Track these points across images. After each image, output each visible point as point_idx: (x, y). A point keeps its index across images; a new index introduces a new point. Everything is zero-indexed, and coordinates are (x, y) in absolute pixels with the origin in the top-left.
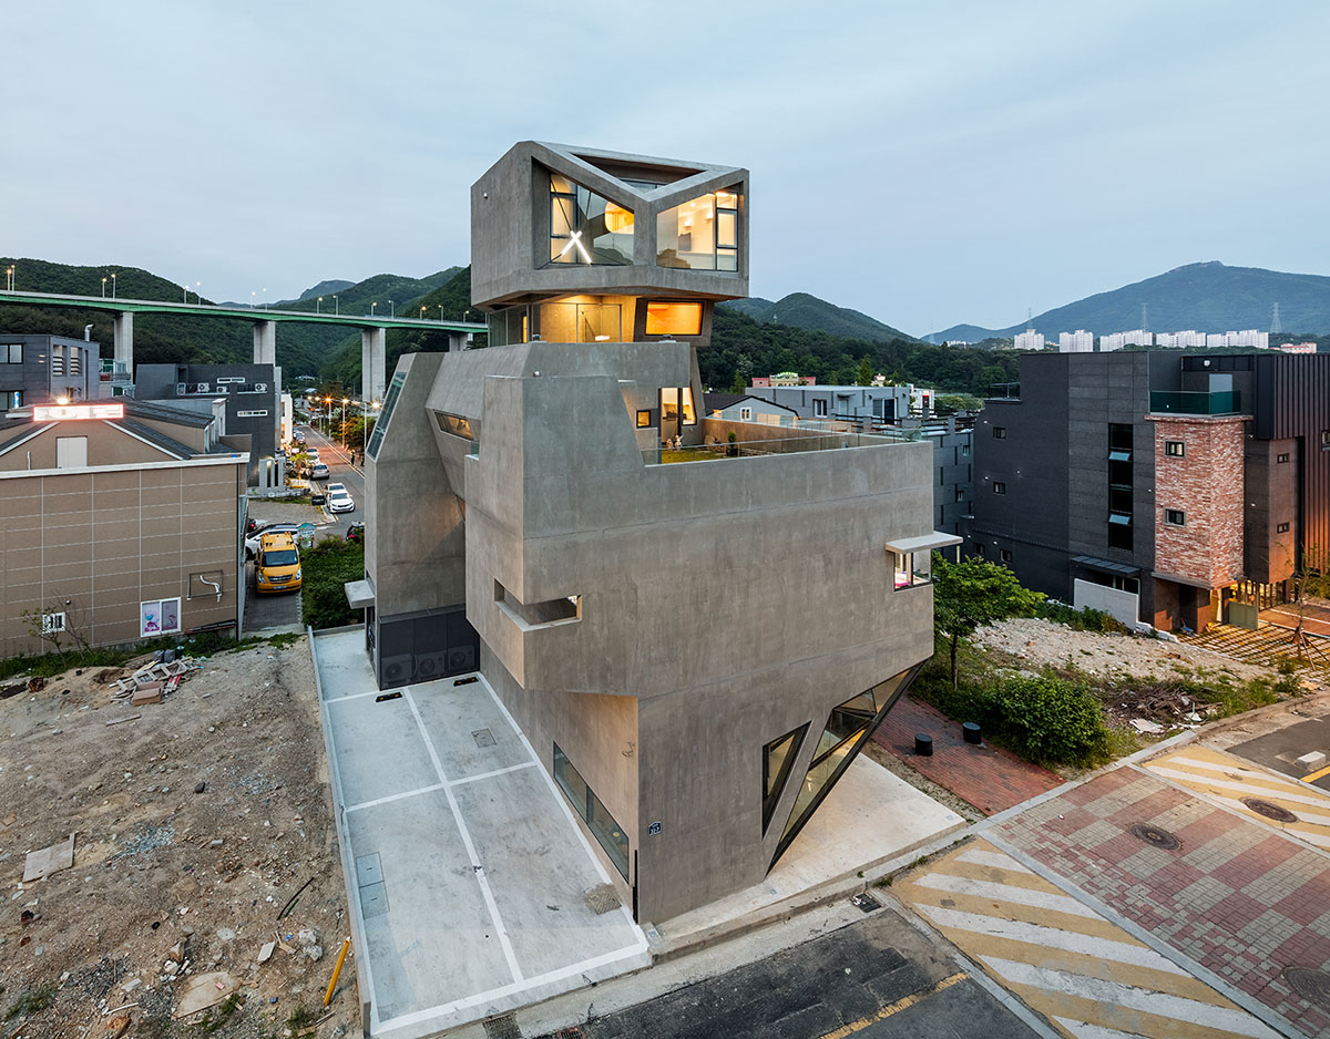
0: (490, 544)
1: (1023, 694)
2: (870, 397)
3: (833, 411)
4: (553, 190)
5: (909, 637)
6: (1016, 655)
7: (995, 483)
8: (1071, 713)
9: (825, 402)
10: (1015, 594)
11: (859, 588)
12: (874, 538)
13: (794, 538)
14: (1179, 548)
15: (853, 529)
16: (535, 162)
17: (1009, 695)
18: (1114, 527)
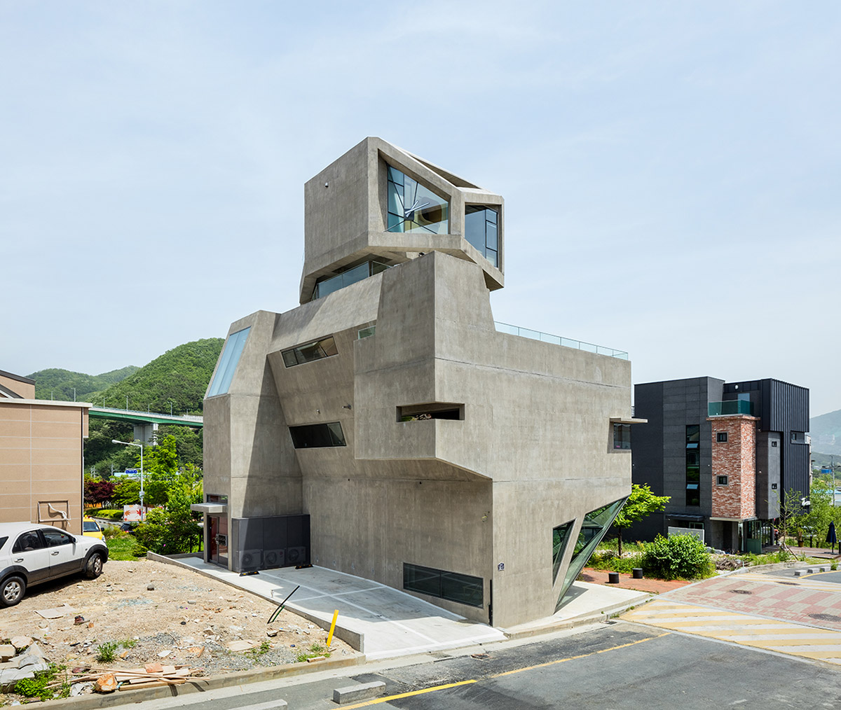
0: (390, 385)
14: (724, 499)
16: (380, 154)
18: (689, 492)
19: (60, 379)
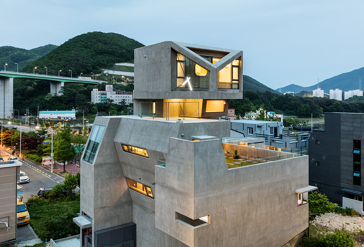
0: (172, 199)
1: (331, 239)
2: (269, 126)
3: (256, 132)
4: (178, 59)
5: (302, 222)
6: (326, 226)
7: (316, 162)
8: (346, 243)
9: (252, 129)
10: (327, 204)
11: (288, 207)
12: (292, 189)
13: (270, 191)
15: (286, 186)
16: (172, 49)
17: (328, 239)
18: (355, 178)
19: (10, 52)
